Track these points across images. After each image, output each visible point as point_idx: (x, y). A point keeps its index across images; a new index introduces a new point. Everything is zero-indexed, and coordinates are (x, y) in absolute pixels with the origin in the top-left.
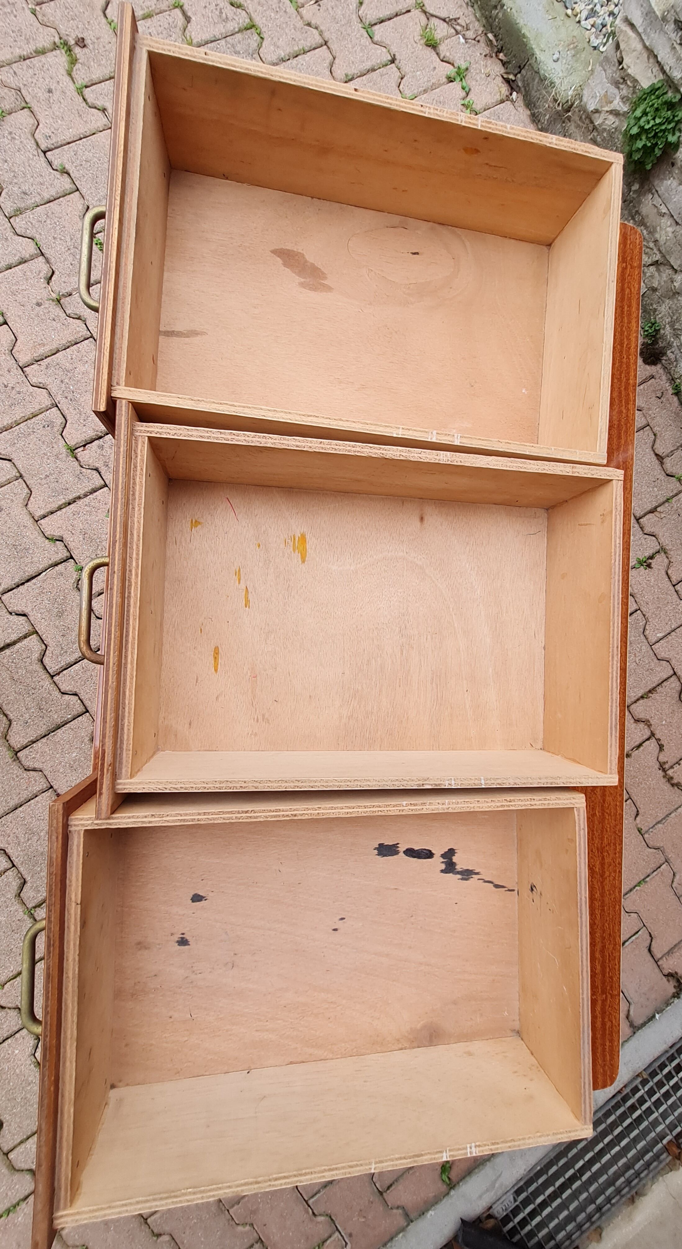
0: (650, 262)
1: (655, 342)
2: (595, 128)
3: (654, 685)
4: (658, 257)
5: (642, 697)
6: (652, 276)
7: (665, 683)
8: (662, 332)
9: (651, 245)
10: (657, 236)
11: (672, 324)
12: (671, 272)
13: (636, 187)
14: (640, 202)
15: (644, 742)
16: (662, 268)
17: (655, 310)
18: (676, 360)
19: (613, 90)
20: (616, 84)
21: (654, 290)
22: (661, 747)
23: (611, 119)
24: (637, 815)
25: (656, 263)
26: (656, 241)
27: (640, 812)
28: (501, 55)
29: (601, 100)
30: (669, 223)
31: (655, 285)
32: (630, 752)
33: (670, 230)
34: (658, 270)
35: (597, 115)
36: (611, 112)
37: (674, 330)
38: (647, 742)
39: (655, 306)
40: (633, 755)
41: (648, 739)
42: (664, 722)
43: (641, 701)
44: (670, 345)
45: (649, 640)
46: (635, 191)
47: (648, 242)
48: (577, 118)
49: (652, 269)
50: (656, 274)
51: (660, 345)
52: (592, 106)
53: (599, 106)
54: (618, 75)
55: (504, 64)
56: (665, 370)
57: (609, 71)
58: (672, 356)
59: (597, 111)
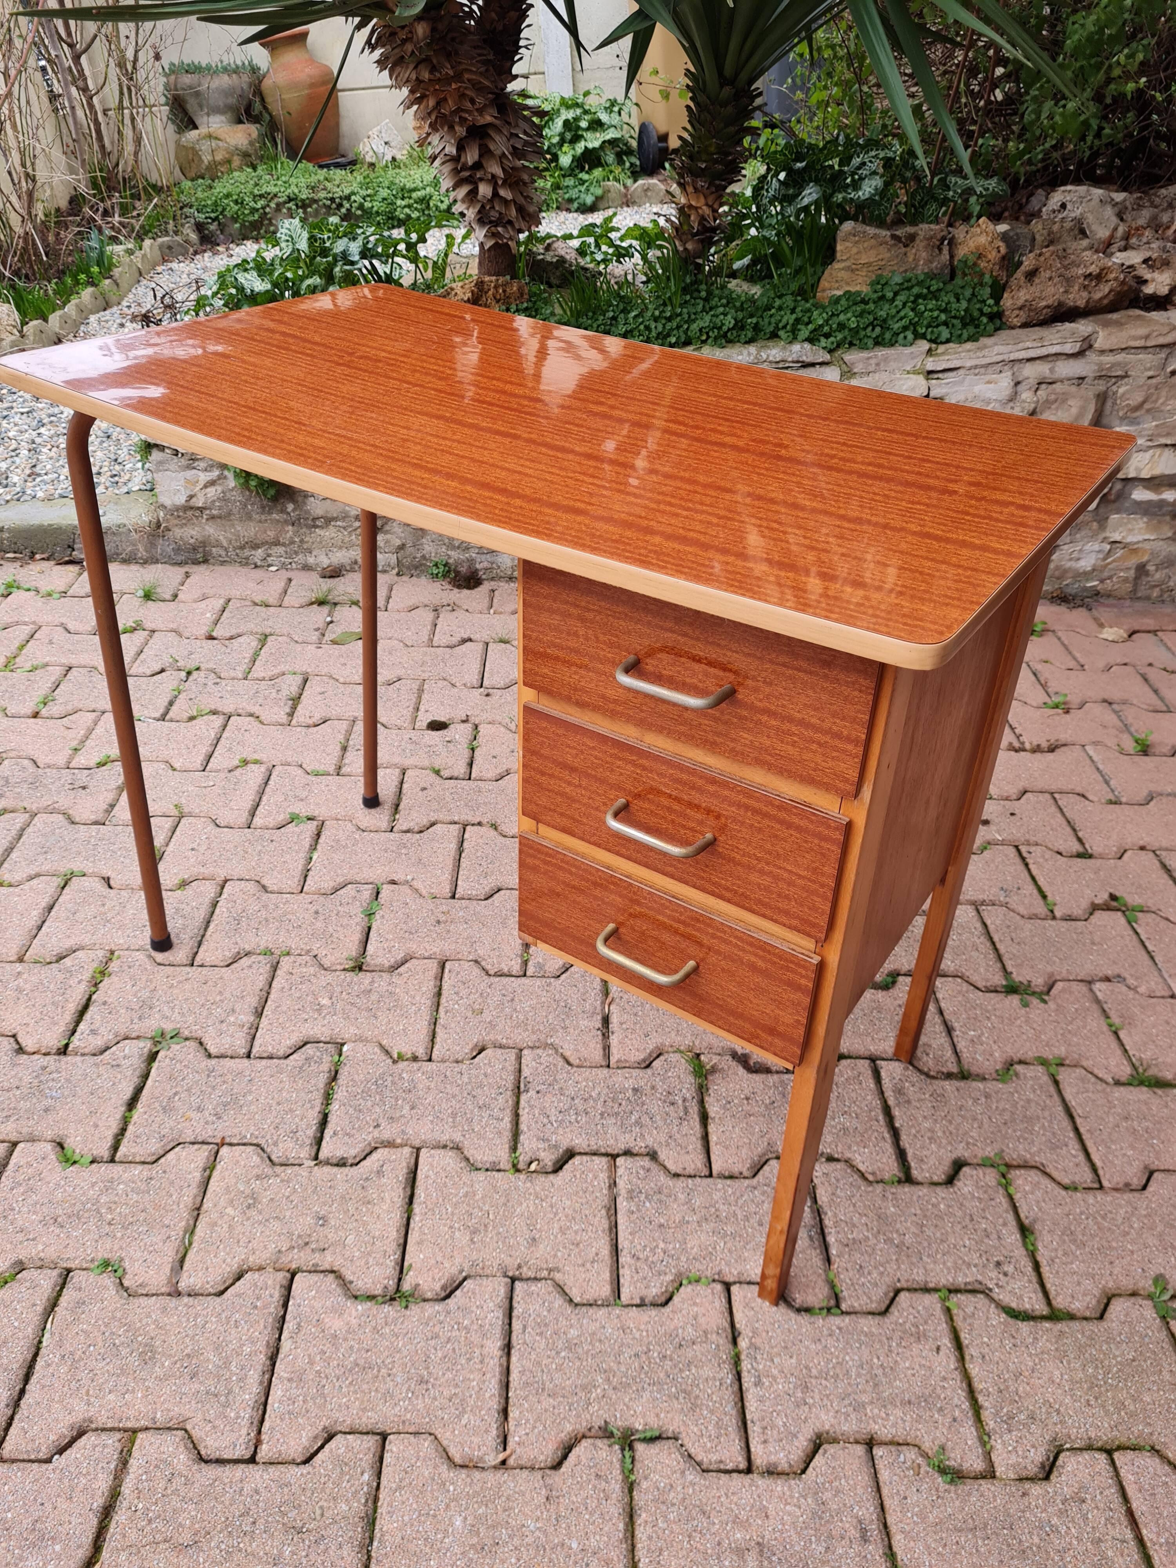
1: (457, 573)
2: (201, 509)
6: (387, 542)
8: (451, 561)
11: (451, 547)
13: (290, 507)
14: (307, 512)
17: (424, 557)
18: (492, 563)
19: (190, 474)
20: (190, 467)
21: (402, 547)
23: (211, 491)
27: (1082, 793)
28: (38, 556)
29: (186, 488)
31: (398, 542)
34: (387, 532)
35: (194, 500)
36: (205, 487)
37: (458, 548)
39: (419, 555)
44: (471, 561)
46: (294, 510)
48: (176, 522)
50: (388, 536)
51: (463, 570)
52: (181, 500)
53: (189, 493)
54: (184, 462)
55: (48, 559)
56: (493, 579)
57: (173, 467)
58: (486, 564)
59: (191, 497)
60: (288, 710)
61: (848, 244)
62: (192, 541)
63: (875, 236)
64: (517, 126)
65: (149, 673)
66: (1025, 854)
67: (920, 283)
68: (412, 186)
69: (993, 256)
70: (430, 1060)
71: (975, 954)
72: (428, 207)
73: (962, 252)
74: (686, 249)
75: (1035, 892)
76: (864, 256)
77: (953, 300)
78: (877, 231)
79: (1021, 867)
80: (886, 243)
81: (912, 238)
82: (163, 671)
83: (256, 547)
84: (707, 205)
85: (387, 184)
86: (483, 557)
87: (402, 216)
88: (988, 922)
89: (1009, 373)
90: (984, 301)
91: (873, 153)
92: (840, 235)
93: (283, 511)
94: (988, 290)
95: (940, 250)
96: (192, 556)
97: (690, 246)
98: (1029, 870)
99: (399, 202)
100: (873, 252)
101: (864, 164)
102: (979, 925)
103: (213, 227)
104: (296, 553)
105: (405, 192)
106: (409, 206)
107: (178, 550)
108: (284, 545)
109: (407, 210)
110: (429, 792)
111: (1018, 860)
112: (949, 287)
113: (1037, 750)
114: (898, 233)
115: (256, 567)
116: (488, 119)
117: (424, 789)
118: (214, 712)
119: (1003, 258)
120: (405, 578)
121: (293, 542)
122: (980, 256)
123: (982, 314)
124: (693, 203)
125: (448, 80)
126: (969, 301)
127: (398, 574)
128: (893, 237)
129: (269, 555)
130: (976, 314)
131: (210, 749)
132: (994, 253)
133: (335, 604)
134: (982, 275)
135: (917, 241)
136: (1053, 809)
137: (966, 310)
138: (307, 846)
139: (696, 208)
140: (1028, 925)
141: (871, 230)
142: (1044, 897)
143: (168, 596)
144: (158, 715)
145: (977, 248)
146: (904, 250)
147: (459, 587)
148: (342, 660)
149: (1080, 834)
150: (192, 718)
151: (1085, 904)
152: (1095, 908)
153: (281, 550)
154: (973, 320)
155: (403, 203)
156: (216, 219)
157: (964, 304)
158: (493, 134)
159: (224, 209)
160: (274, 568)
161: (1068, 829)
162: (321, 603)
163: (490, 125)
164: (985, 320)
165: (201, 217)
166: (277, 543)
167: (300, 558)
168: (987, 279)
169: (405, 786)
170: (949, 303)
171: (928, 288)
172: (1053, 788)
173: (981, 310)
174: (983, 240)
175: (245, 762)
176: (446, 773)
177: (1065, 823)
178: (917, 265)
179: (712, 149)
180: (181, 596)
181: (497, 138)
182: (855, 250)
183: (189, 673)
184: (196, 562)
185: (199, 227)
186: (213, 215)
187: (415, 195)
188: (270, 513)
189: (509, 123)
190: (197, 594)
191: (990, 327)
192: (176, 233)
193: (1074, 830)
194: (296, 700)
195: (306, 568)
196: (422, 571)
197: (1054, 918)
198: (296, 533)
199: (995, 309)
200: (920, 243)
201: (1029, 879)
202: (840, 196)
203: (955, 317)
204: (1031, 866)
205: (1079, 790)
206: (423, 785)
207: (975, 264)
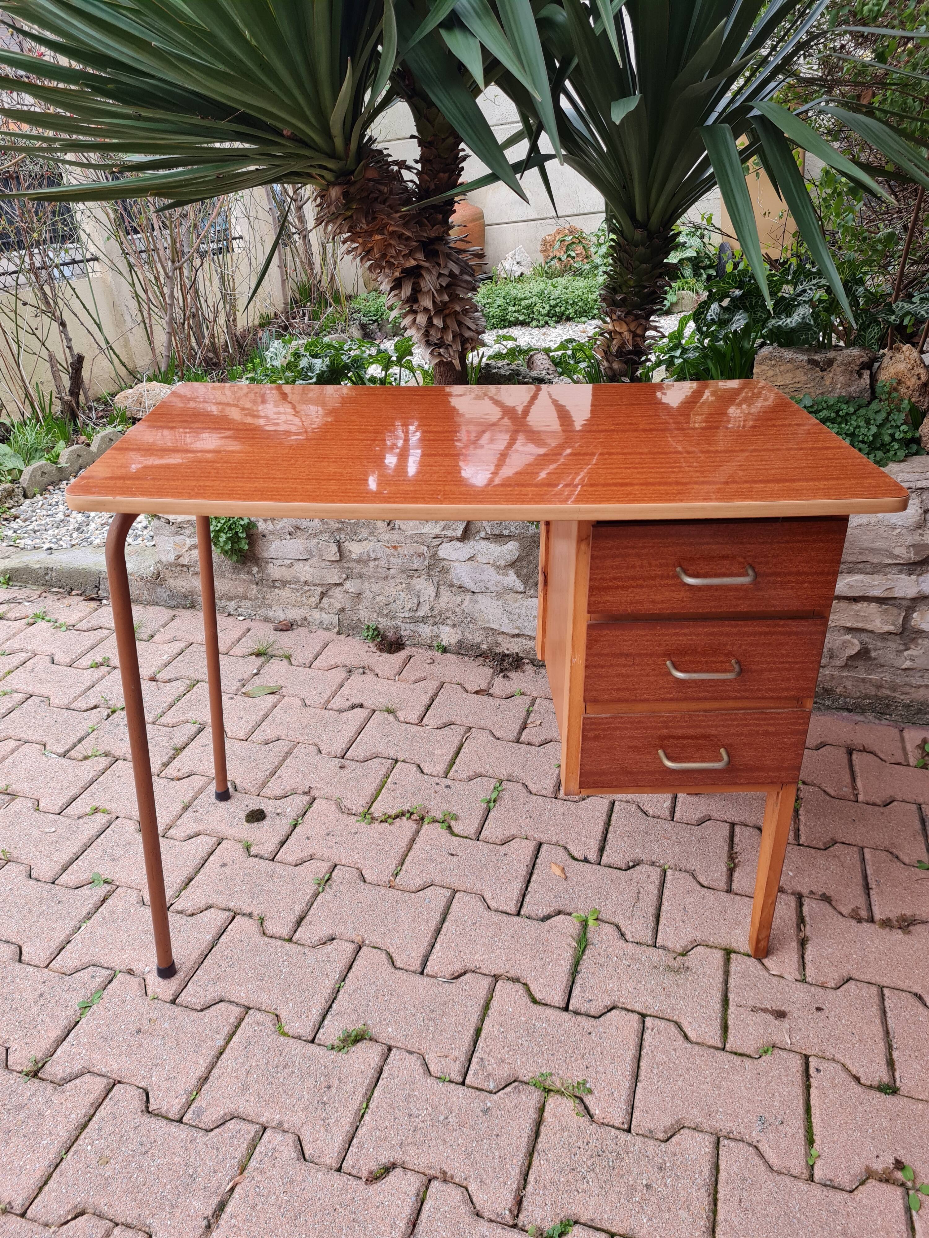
0: (317, 598)
1: (384, 637)
2: (188, 567)
3: (726, 848)
4: (319, 590)
5: (731, 871)
7: (736, 840)
8: (380, 626)
9: (306, 588)
10: (303, 579)
11: (380, 614)
12: (339, 588)
13: (255, 570)
14: (268, 575)
15: (801, 912)
16: (330, 593)
17: (359, 620)
18: (414, 632)
19: (178, 538)
20: (177, 533)
21: (343, 610)
22: (826, 899)
23: (192, 552)
24: (920, 998)
25: (323, 595)
26: (306, 583)
27: (919, 992)
28: (74, 592)
29: (175, 549)
30: (301, 565)
31: (339, 606)
32: (802, 935)
33: (307, 568)
34: (331, 597)
35: (181, 559)
36: (190, 549)
37: (387, 616)
38: (805, 909)
39: (356, 618)
40: (808, 934)
41: (800, 905)
42: (791, 874)
43: (736, 874)
44: (397, 628)
45: (662, 816)
46: (258, 573)
47: (302, 589)
48: (171, 574)
49: (325, 600)
50: (332, 600)
51: (390, 634)
52: (171, 558)
53: (177, 553)
54: (173, 529)
55: (81, 595)
56: (414, 645)
57: (165, 532)
58: (408, 632)
59: (179, 557)
60: (165, 760)
61: (764, 367)
62: (183, 590)
63: (791, 361)
64: (446, 267)
65: (83, 708)
66: (812, 1071)
67: (828, 408)
68: (520, 296)
69: (912, 382)
70: (23, 1215)
71: (683, 1214)
72: (533, 312)
73: (883, 377)
74: (611, 368)
75: (801, 1132)
76: (780, 379)
77: (862, 424)
78: (795, 356)
79: (798, 1090)
80: (803, 367)
81: (830, 362)
82: (95, 707)
83: (230, 599)
84: (630, 331)
85: (503, 294)
86: (407, 626)
87: (512, 319)
88: (722, 1167)
89: (917, 501)
90: (898, 427)
91: (814, 282)
92: (757, 358)
93: (249, 573)
94: (903, 416)
95: (860, 375)
96: (183, 602)
97: (616, 366)
98: (809, 1095)
99: (511, 308)
100: (790, 375)
101: (804, 291)
102: (707, 1169)
103: (373, 327)
104: (260, 607)
105: (516, 301)
106: (518, 311)
107: (172, 597)
108: (251, 599)
109: (516, 314)
110: (227, 870)
111: (798, 1078)
112: (862, 411)
113: (886, 923)
114: (816, 358)
115: (229, 615)
116: (413, 263)
117: (224, 865)
118: (106, 755)
119: (925, 385)
120: (342, 637)
121: (258, 598)
122: (899, 382)
123: (893, 439)
124: (617, 329)
125: (369, 234)
126: (880, 426)
127: (339, 633)
128: (810, 361)
129: (239, 607)
130: (887, 439)
131: (78, 793)
132: (913, 380)
133: (272, 657)
134: (902, 400)
135: (835, 366)
136: (875, 1011)
137: (874, 436)
138: (84, 913)
139: (620, 334)
140: (769, 1182)
141: (788, 354)
142: (810, 1142)
143: (145, 637)
144: (61, 751)
145: (896, 374)
146: (820, 374)
147: (381, 650)
148: (242, 714)
149: (895, 1054)
150: (86, 758)
151: (858, 1167)
152: (869, 1175)
153: (249, 603)
154: (883, 445)
155: (514, 309)
156: (376, 321)
157: (874, 430)
158: (424, 273)
159: (382, 314)
160: (241, 618)
161: (882, 1045)
162: (258, 655)
163: (419, 267)
164: (896, 445)
165: (365, 320)
166: (246, 598)
167: (262, 611)
168: (905, 404)
169: (212, 858)
170: (858, 427)
171: (837, 412)
172: (885, 981)
173: (892, 435)
174: (902, 367)
175: (96, 810)
176: (253, 851)
177: (881, 1034)
178: (834, 389)
179: (631, 283)
180: (156, 637)
181: (427, 277)
182: (771, 373)
183: (114, 712)
184: (185, 608)
185: (363, 327)
186: (374, 318)
187: (523, 303)
188: (239, 574)
189: (439, 265)
190: (168, 637)
191: (901, 454)
192: (343, 331)
193: (890, 1047)
194: (179, 750)
195: (267, 620)
196: (358, 632)
197: (811, 1178)
198: (259, 591)
199: (909, 435)
200: (837, 368)
201: (801, 1110)
202: (774, 321)
203: (863, 442)
204: (813, 1091)
205: (917, 989)
206: (227, 860)
207: (896, 390)
